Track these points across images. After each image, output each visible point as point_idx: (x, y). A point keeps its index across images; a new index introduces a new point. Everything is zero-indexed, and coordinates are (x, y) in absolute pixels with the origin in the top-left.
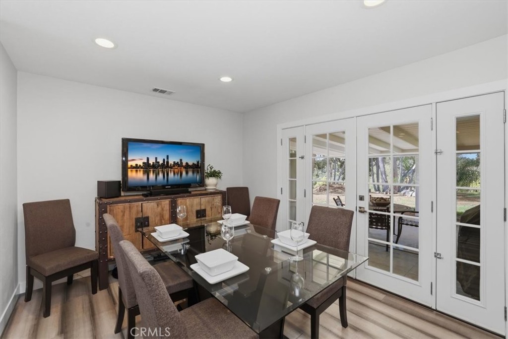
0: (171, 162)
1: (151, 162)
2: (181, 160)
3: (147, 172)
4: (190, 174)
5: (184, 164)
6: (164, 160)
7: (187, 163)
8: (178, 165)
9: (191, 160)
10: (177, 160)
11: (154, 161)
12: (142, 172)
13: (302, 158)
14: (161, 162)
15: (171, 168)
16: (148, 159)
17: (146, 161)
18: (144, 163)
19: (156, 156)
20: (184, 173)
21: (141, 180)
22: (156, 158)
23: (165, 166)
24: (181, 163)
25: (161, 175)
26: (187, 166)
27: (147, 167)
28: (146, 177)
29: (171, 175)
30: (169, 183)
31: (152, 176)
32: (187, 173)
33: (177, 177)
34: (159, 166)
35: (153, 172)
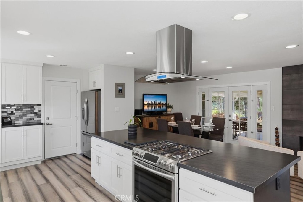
0: (157, 103)
1: (150, 103)
2: (161, 102)
3: (148, 107)
4: (164, 107)
5: (162, 103)
6: (155, 102)
7: (163, 103)
8: (160, 104)
9: (164, 102)
10: (159, 102)
11: (151, 102)
12: (147, 107)
13: (208, 100)
14: (154, 103)
15: (157, 105)
16: (149, 102)
17: (148, 102)
18: (147, 103)
19: (151, 100)
20: (162, 107)
21: (146, 110)
22: (152, 101)
23: (155, 104)
24: (161, 103)
25: (154, 108)
26: (163, 104)
27: (148, 105)
28: (148, 108)
29: (157, 108)
30: (157, 110)
31: (150, 108)
32: (163, 107)
33: (159, 108)
34: (153, 104)
35: (151, 107)
